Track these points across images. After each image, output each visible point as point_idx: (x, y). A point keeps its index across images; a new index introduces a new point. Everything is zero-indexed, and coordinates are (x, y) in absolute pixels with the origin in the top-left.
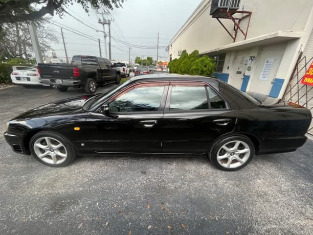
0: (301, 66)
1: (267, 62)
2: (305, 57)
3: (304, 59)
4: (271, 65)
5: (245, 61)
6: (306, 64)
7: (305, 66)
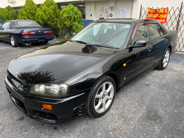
0: (143, 13)
1: (123, 10)
2: (144, 8)
3: (144, 9)
4: (125, 12)
5: (105, 10)
6: (145, 12)
7: (145, 13)
